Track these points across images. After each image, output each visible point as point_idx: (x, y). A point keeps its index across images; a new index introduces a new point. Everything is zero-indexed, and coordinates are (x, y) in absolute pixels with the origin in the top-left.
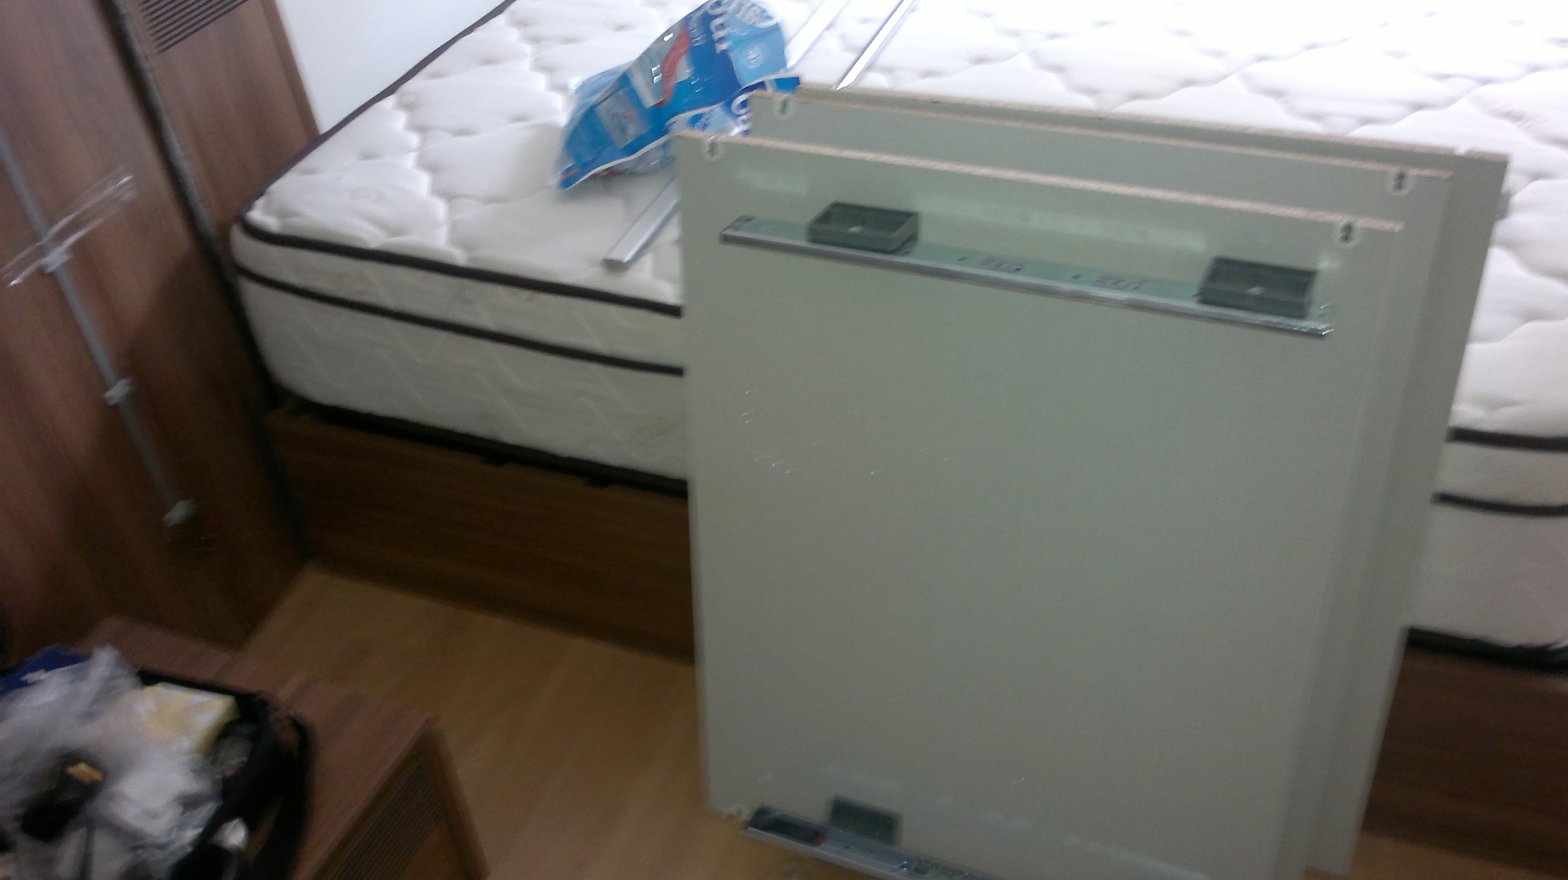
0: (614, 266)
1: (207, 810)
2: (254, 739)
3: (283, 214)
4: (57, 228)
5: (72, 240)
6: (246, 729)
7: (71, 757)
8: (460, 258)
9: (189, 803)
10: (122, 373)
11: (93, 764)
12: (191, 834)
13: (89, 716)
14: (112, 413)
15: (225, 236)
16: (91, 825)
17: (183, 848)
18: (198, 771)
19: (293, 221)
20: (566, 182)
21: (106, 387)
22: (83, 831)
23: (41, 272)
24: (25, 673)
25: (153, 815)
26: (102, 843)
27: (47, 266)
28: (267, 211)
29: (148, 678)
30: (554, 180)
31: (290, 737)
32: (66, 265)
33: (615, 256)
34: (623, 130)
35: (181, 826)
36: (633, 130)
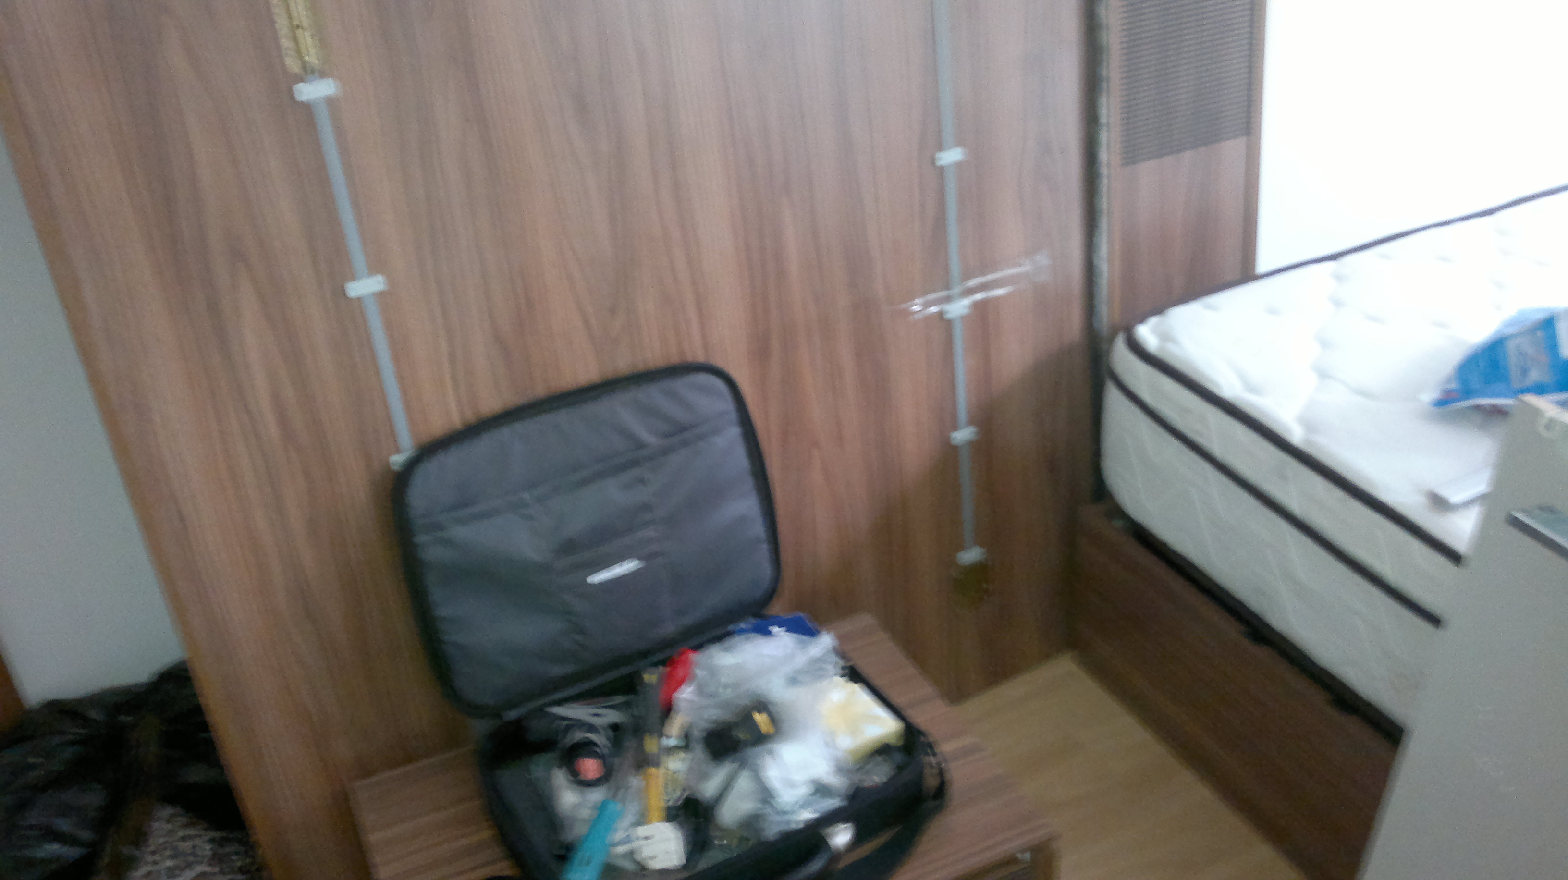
0: (1439, 503)
1: (832, 803)
2: (900, 768)
3: (1165, 337)
4: (972, 283)
5: (979, 296)
6: (899, 757)
7: (762, 706)
8: (1296, 436)
9: (821, 790)
10: (972, 422)
11: (774, 720)
12: (807, 815)
13: (793, 681)
14: (950, 452)
15: (1111, 340)
16: (743, 764)
17: (797, 822)
18: (840, 769)
19: (1171, 347)
20: (1444, 401)
21: (955, 428)
22: (735, 765)
23: (941, 314)
24: (773, 625)
25: (791, 784)
26: (744, 783)
27: (947, 312)
28: (1154, 331)
29: (854, 675)
30: (1429, 396)
31: (931, 782)
32: (963, 318)
33: (1445, 492)
34: (1525, 372)
35: (805, 805)
36: (1535, 376)
